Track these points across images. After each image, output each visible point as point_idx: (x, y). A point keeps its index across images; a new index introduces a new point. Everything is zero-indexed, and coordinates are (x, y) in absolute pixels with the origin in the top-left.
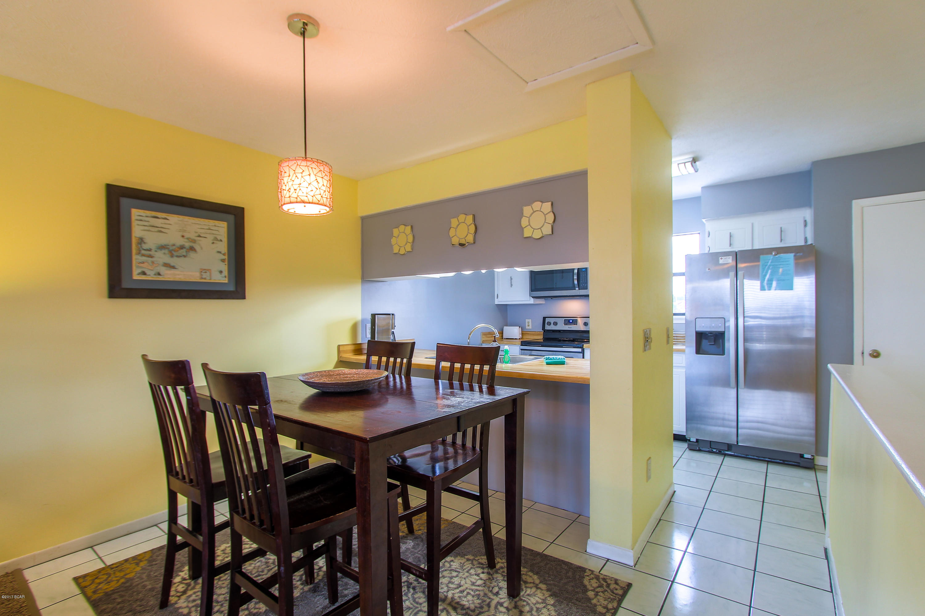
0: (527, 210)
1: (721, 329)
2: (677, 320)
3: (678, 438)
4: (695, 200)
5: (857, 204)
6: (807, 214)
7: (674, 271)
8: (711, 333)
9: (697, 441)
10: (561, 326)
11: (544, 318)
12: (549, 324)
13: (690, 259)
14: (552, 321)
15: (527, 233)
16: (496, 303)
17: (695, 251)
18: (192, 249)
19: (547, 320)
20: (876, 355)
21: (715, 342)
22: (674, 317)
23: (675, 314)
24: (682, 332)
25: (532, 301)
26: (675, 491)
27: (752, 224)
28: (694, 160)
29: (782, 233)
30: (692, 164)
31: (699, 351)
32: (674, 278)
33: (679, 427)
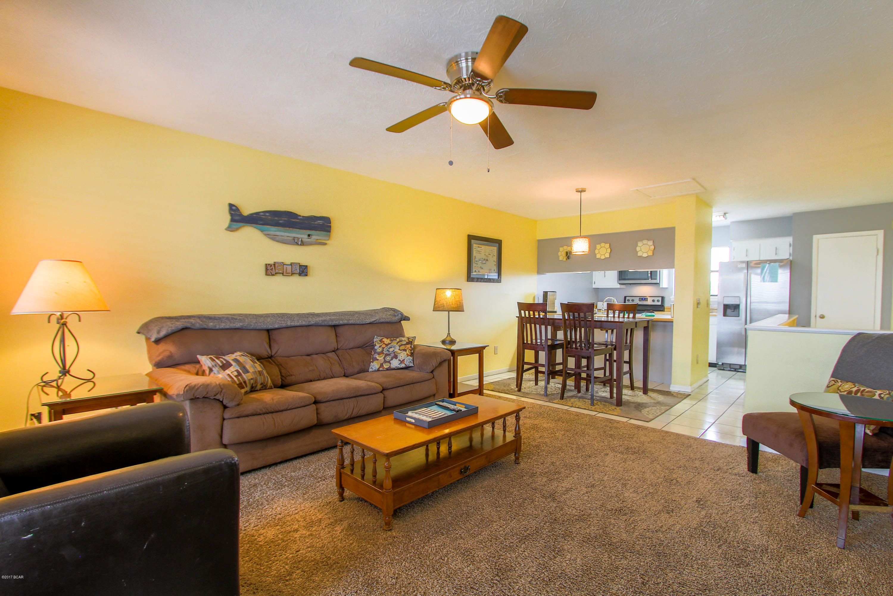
0: (640, 244)
1: (738, 303)
2: (712, 299)
3: (711, 365)
4: (726, 228)
5: (815, 237)
6: (790, 240)
7: (712, 269)
8: (732, 305)
9: (723, 364)
10: (637, 301)
11: (625, 297)
12: (628, 300)
13: (721, 264)
14: (631, 299)
15: (640, 254)
16: (593, 287)
17: (726, 259)
18: (487, 260)
19: (627, 298)
20: (822, 317)
21: (734, 310)
22: (711, 297)
23: (712, 295)
24: (715, 306)
25: (618, 286)
26: (708, 380)
27: (760, 245)
28: (725, 214)
29: (777, 250)
30: (723, 216)
31: (725, 315)
32: (712, 274)
33: (712, 358)
